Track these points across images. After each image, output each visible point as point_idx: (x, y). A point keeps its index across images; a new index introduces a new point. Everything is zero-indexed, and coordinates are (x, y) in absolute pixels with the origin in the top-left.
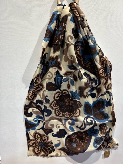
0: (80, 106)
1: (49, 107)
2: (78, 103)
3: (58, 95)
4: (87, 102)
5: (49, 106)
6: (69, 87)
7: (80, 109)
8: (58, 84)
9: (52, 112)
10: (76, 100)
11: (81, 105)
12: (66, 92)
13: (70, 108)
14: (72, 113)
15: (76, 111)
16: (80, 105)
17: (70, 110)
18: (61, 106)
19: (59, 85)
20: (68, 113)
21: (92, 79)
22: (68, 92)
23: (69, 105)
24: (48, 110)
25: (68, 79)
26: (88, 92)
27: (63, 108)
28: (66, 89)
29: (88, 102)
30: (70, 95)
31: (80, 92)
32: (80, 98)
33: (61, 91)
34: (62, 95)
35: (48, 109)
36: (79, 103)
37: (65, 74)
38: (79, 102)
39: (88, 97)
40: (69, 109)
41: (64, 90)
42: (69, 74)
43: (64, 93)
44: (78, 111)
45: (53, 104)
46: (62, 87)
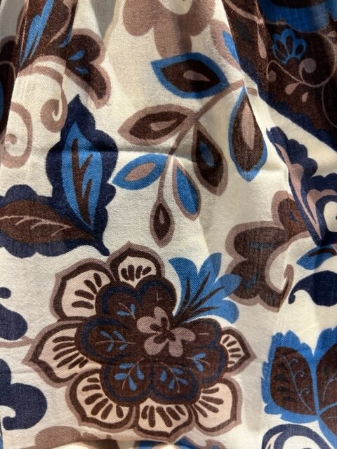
0: (236, 360)
1: (27, 368)
2: (226, 342)
3: (88, 283)
4: (284, 333)
5: (24, 362)
6: (162, 226)
7: (237, 378)
8: (83, 206)
9: (49, 400)
10: (216, 324)
11: (248, 356)
12: (145, 263)
13: (170, 376)
14: (183, 407)
15: (215, 395)
16: (241, 353)
17: (171, 387)
18: (110, 363)
19: (92, 211)
20: (156, 405)
21: (320, 177)
22: (159, 267)
23: (165, 356)
24: (18, 385)
25: (159, 170)
26: (294, 264)
27: (126, 371)
28: (145, 239)
29: (290, 333)
30: (170, 288)
31: (243, 264)
32: (239, 306)
33: (104, 259)
34: (115, 287)
35: (16, 379)
36: (232, 339)
37: (132, 132)
38: (230, 331)
39: (292, 300)
40: (163, 377)
41: (130, 251)
42: (164, 125)
43: (130, 273)
44: (223, 391)
45: (56, 349)
46: (109, 224)
